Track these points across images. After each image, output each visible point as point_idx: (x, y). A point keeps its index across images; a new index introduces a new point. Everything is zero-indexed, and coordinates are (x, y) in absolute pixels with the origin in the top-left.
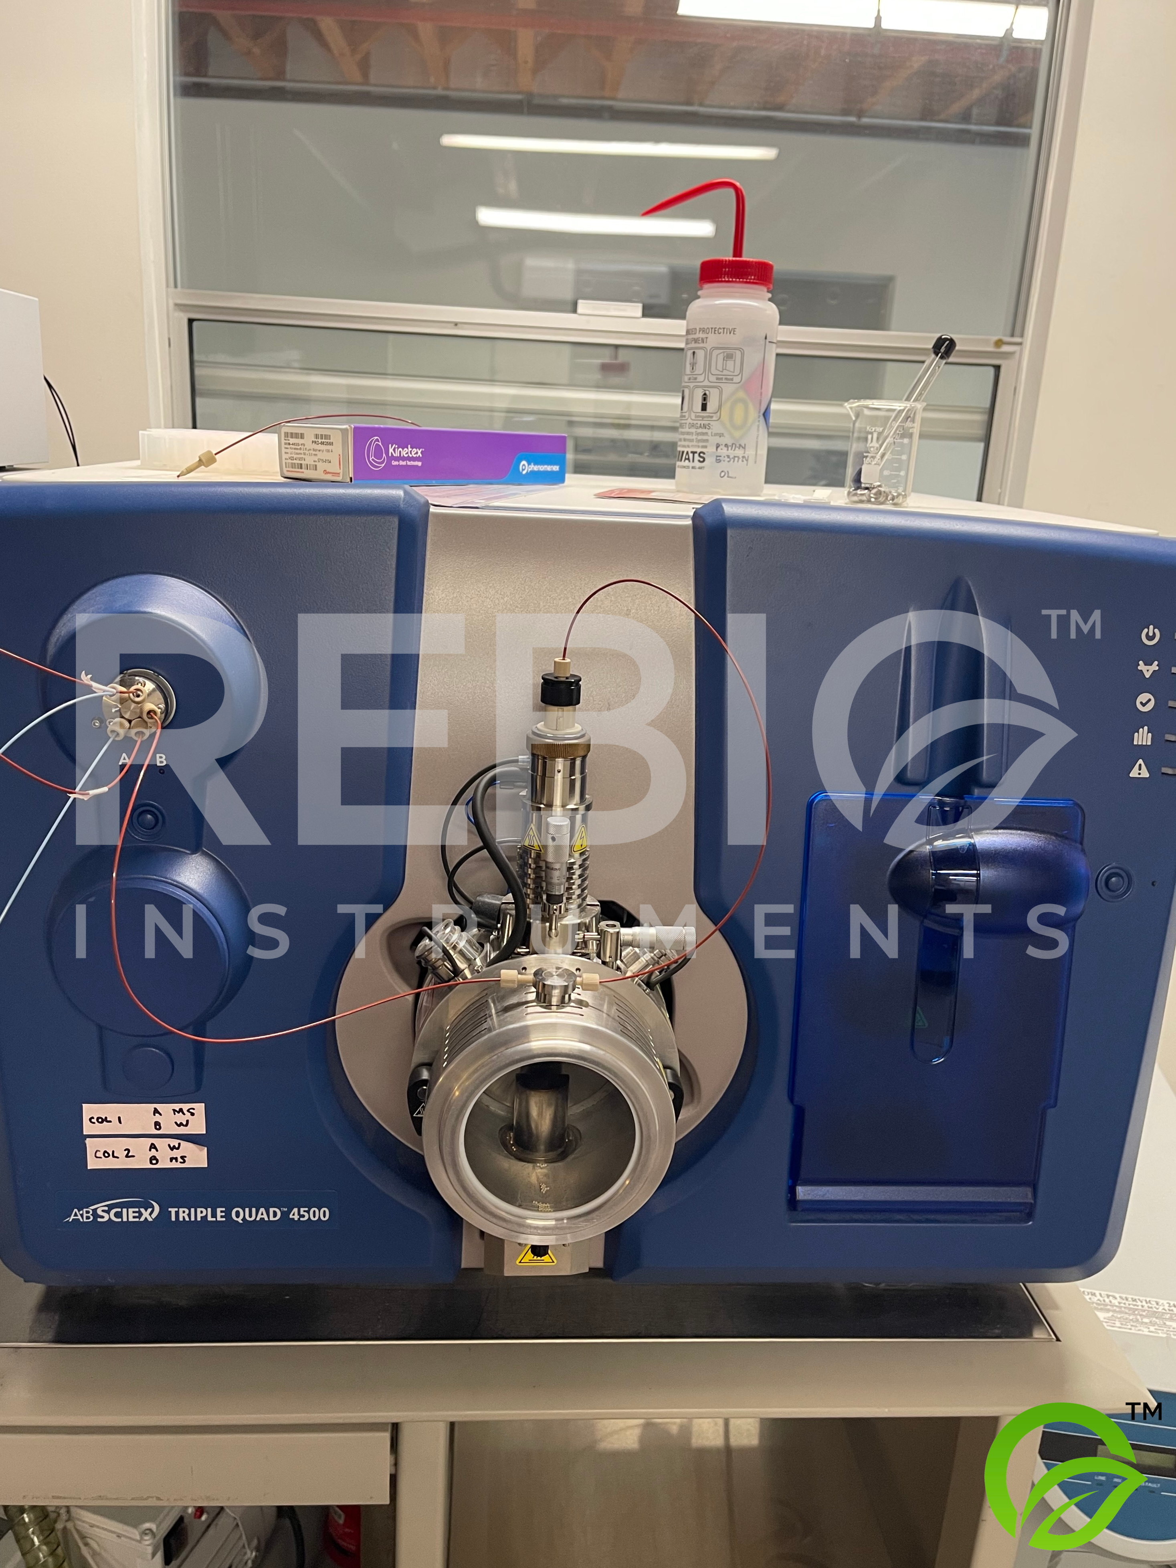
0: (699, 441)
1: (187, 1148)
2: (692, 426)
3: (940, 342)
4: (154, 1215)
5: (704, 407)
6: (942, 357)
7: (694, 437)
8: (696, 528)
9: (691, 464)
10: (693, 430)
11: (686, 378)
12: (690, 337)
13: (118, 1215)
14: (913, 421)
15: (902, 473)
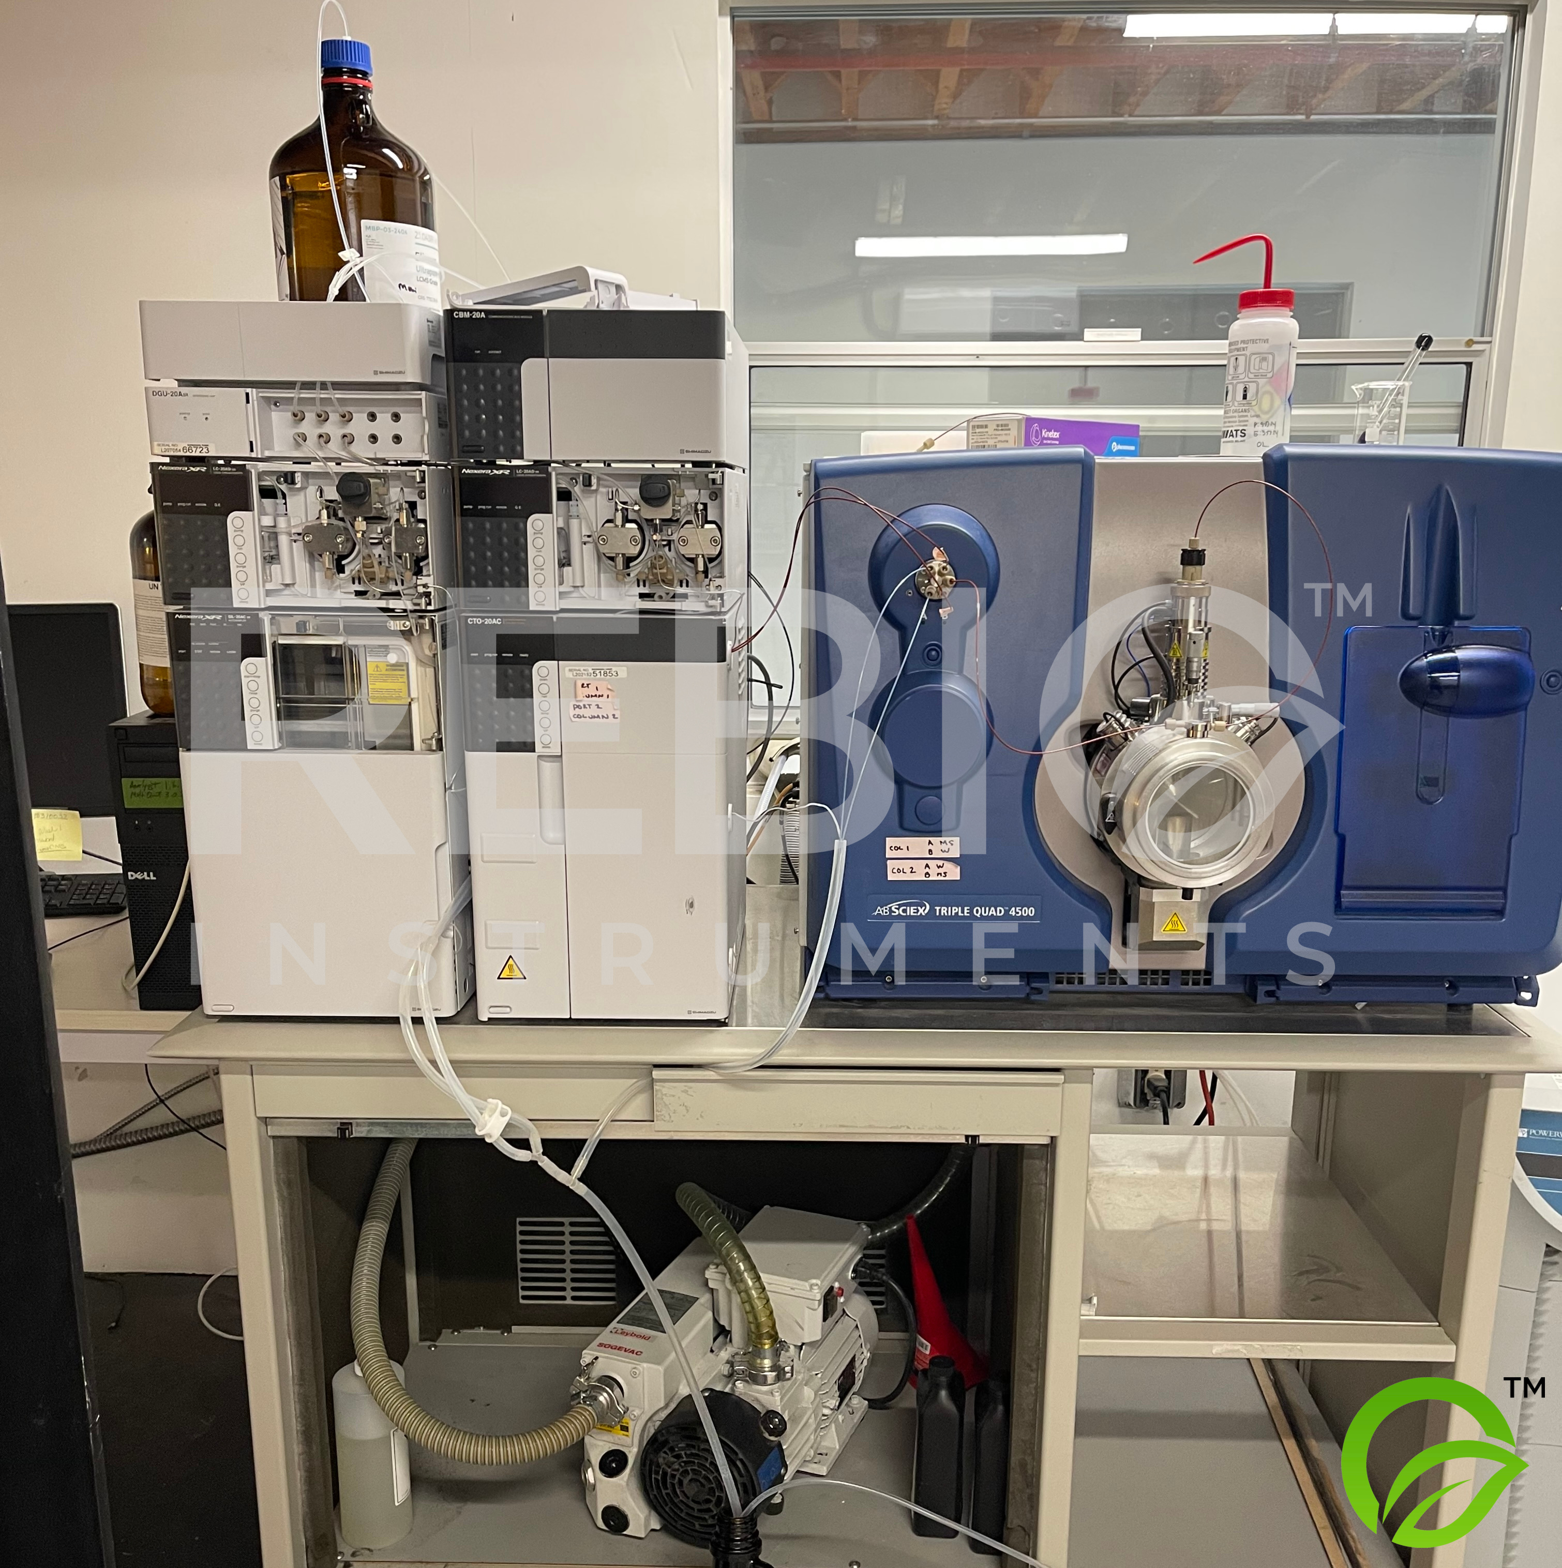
0: (1240, 422)
1: (948, 866)
2: (1236, 411)
3: (1421, 338)
4: (926, 911)
5: (1245, 397)
6: (1423, 349)
7: (1237, 419)
8: (1265, 463)
9: (1234, 439)
10: (1236, 414)
11: (1230, 378)
12: (1233, 347)
13: (905, 911)
14: (1403, 395)
15: (1396, 433)
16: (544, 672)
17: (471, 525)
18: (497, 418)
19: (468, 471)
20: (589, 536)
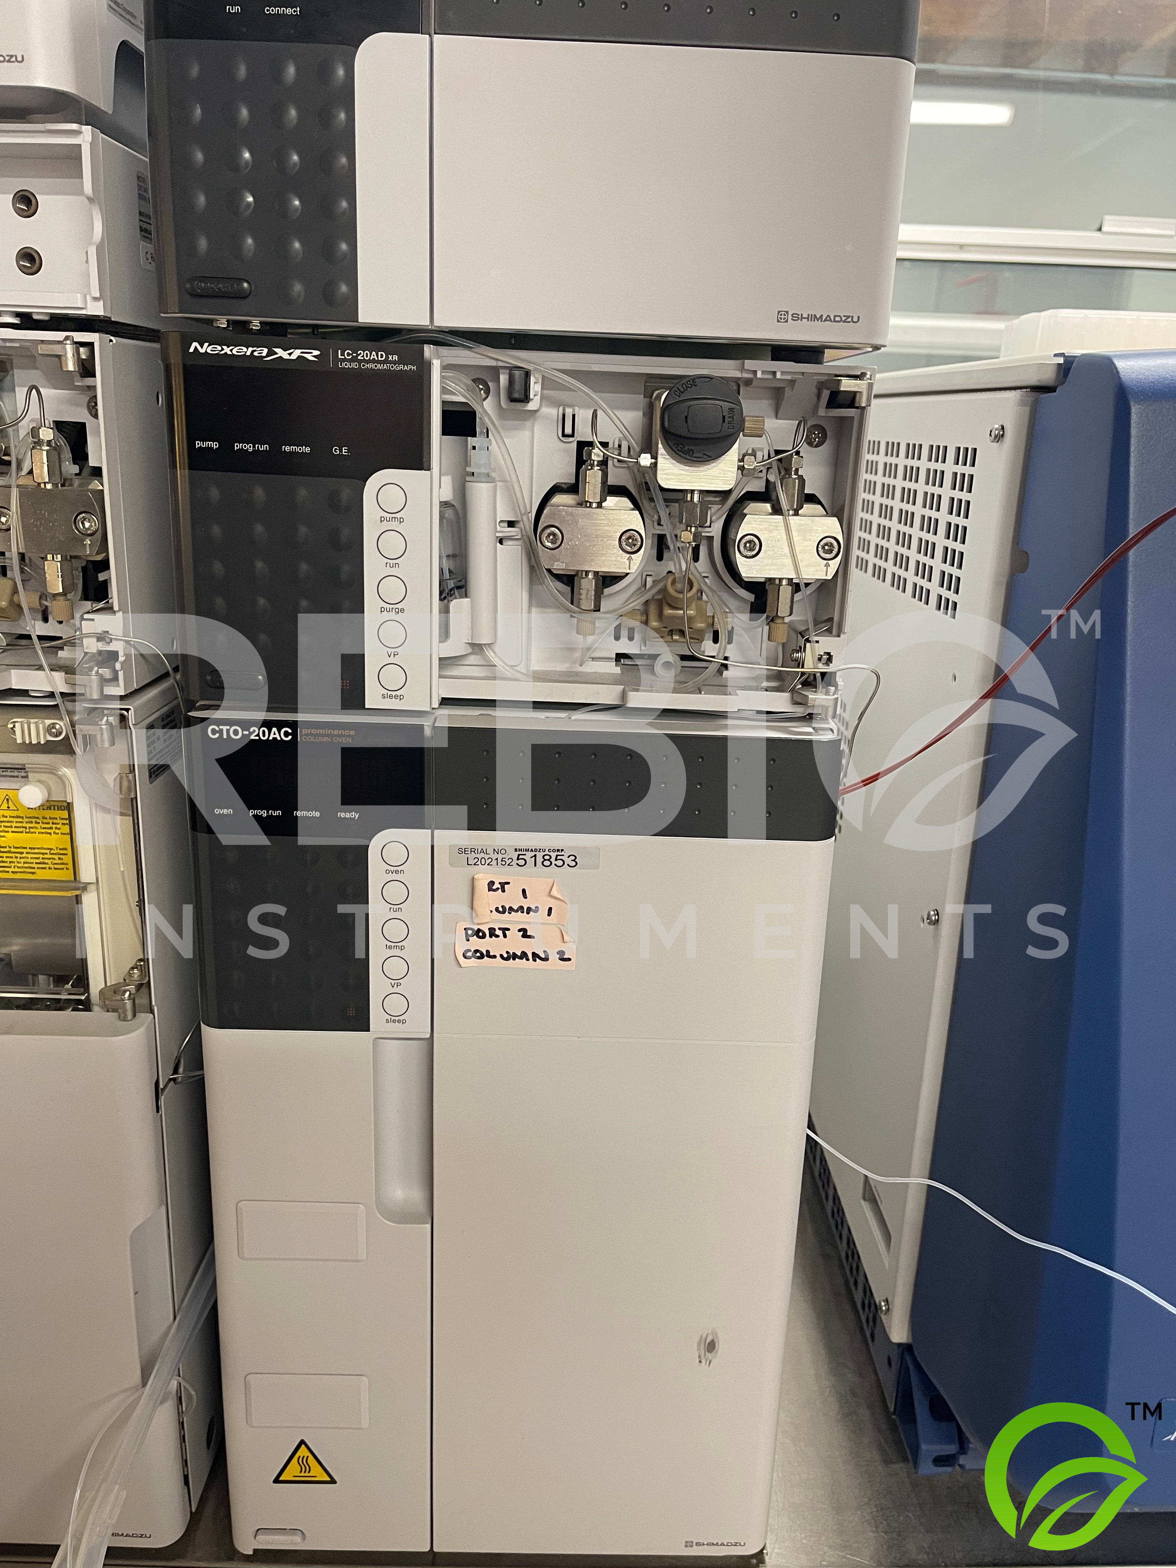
16: (396, 854)
17: (214, 493)
18: (285, 204)
19: (206, 348)
20: (511, 524)
